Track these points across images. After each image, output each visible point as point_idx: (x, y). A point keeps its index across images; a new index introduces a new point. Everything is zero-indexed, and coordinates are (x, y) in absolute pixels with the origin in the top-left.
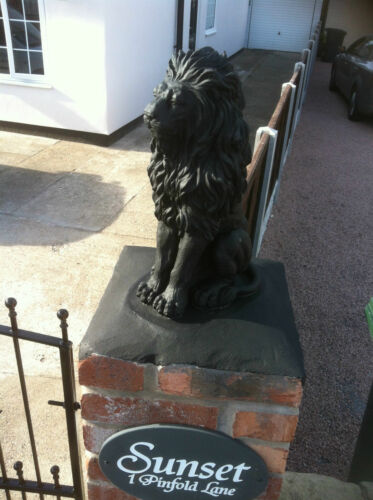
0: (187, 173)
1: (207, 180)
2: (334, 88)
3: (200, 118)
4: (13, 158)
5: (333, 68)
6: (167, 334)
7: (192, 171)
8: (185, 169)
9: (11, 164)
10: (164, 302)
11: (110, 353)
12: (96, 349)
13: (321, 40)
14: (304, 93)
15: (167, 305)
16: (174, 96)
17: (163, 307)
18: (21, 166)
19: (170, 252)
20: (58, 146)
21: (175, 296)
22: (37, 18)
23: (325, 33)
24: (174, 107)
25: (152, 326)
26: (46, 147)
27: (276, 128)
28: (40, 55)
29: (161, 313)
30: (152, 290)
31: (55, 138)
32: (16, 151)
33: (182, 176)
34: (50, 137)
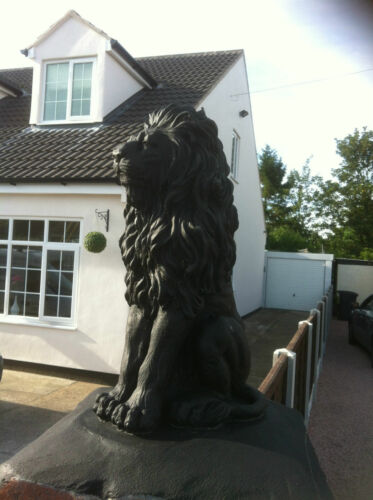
0: (158, 225)
1: (183, 230)
2: (354, 341)
3: (174, 159)
4: (25, 397)
5: (349, 323)
6: (125, 450)
7: (166, 222)
8: (158, 221)
9: (22, 403)
10: (126, 408)
11: (35, 477)
12: (18, 472)
13: (334, 300)
14: (323, 345)
15: (129, 412)
16: (146, 138)
17: (123, 416)
18: (32, 404)
19: (140, 346)
20: (74, 386)
21: (142, 401)
22: (71, 268)
23: (338, 295)
24: (145, 148)
25: (104, 442)
26: (61, 387)
27: (293, 350)
28: (70, 300)
29: (121, 426)
30: (113, 398)
31: (72, 379)
32: (31, 390)
33: (155, 229)
34: (67, 378)
